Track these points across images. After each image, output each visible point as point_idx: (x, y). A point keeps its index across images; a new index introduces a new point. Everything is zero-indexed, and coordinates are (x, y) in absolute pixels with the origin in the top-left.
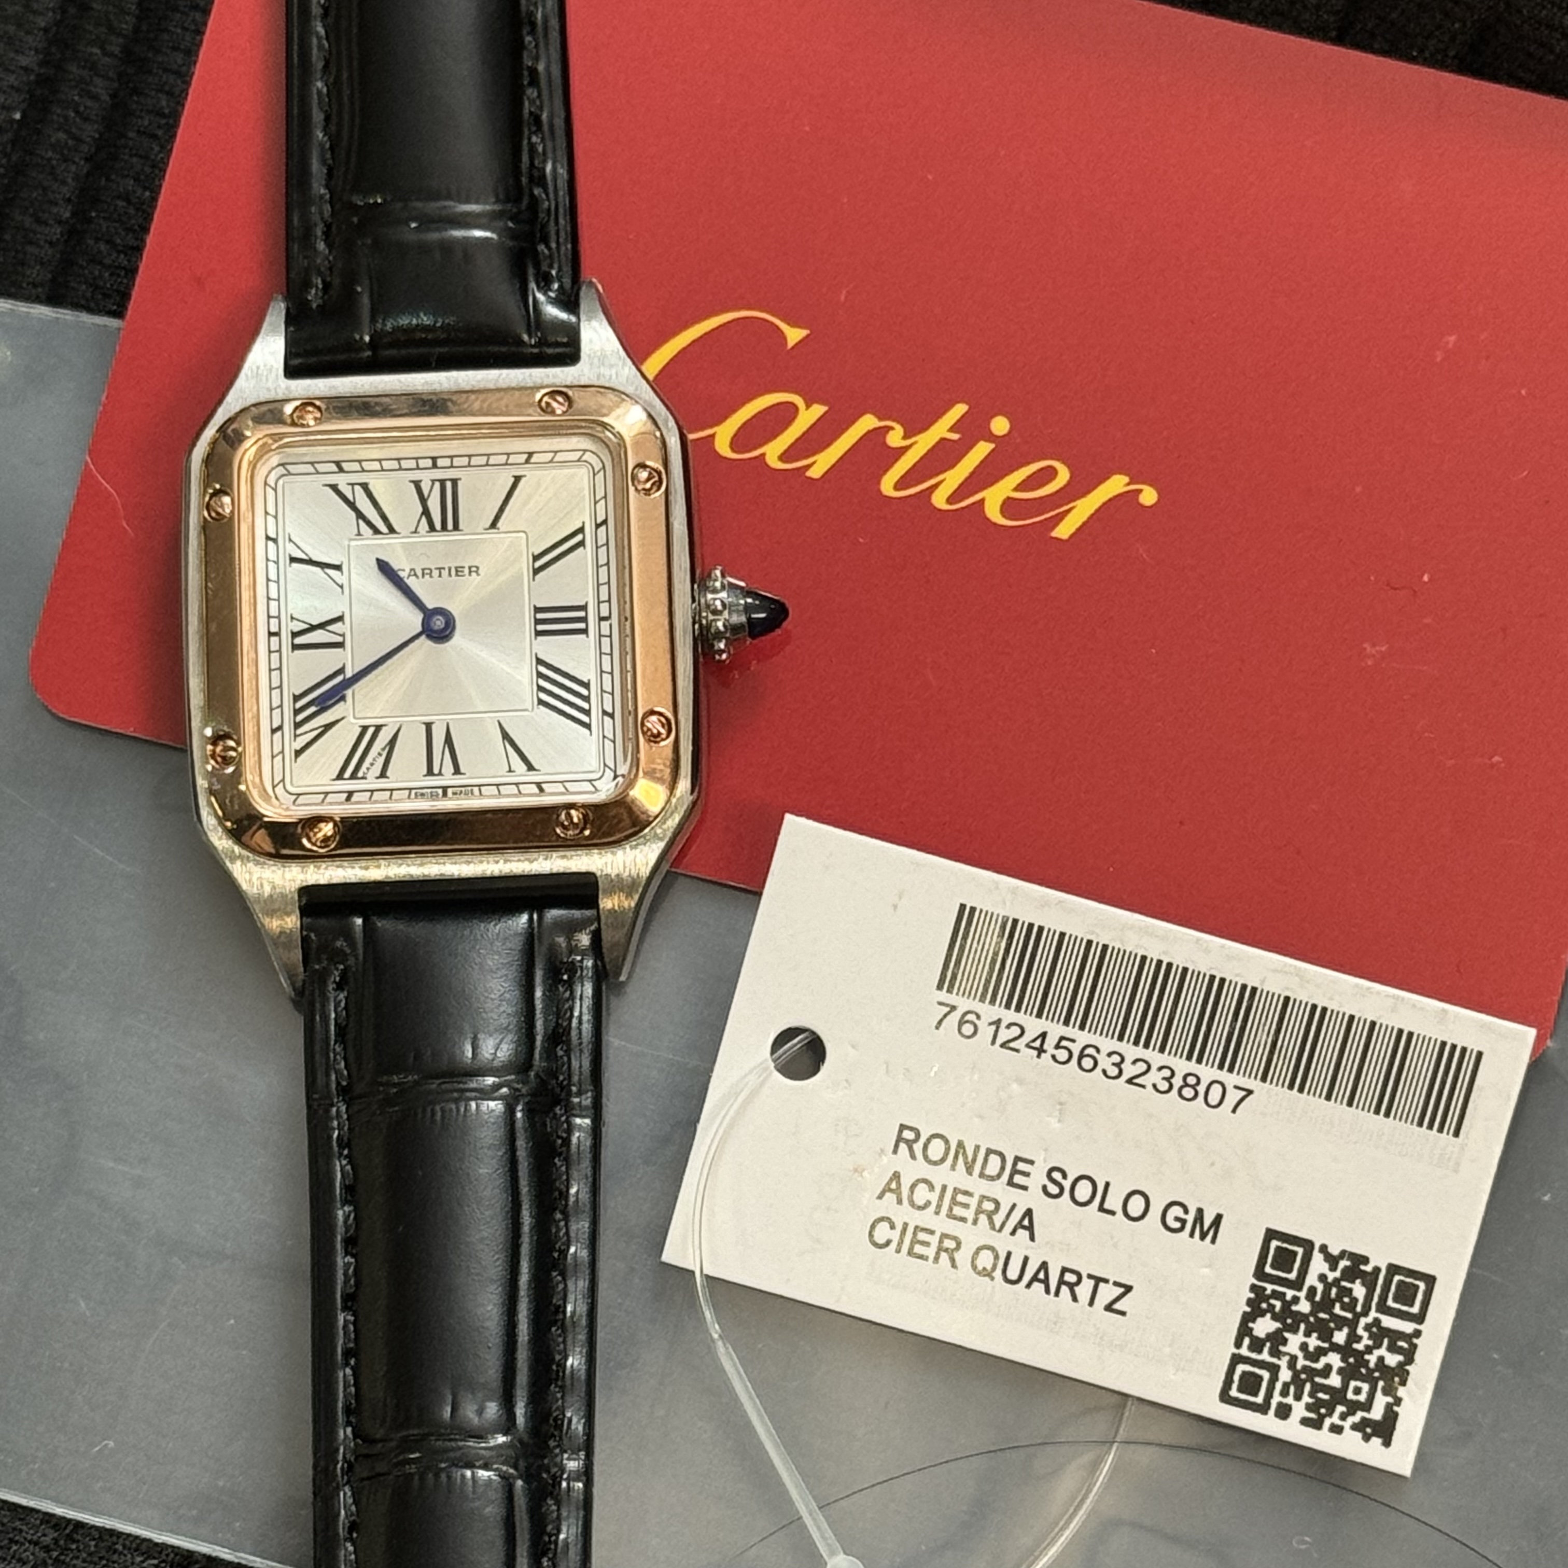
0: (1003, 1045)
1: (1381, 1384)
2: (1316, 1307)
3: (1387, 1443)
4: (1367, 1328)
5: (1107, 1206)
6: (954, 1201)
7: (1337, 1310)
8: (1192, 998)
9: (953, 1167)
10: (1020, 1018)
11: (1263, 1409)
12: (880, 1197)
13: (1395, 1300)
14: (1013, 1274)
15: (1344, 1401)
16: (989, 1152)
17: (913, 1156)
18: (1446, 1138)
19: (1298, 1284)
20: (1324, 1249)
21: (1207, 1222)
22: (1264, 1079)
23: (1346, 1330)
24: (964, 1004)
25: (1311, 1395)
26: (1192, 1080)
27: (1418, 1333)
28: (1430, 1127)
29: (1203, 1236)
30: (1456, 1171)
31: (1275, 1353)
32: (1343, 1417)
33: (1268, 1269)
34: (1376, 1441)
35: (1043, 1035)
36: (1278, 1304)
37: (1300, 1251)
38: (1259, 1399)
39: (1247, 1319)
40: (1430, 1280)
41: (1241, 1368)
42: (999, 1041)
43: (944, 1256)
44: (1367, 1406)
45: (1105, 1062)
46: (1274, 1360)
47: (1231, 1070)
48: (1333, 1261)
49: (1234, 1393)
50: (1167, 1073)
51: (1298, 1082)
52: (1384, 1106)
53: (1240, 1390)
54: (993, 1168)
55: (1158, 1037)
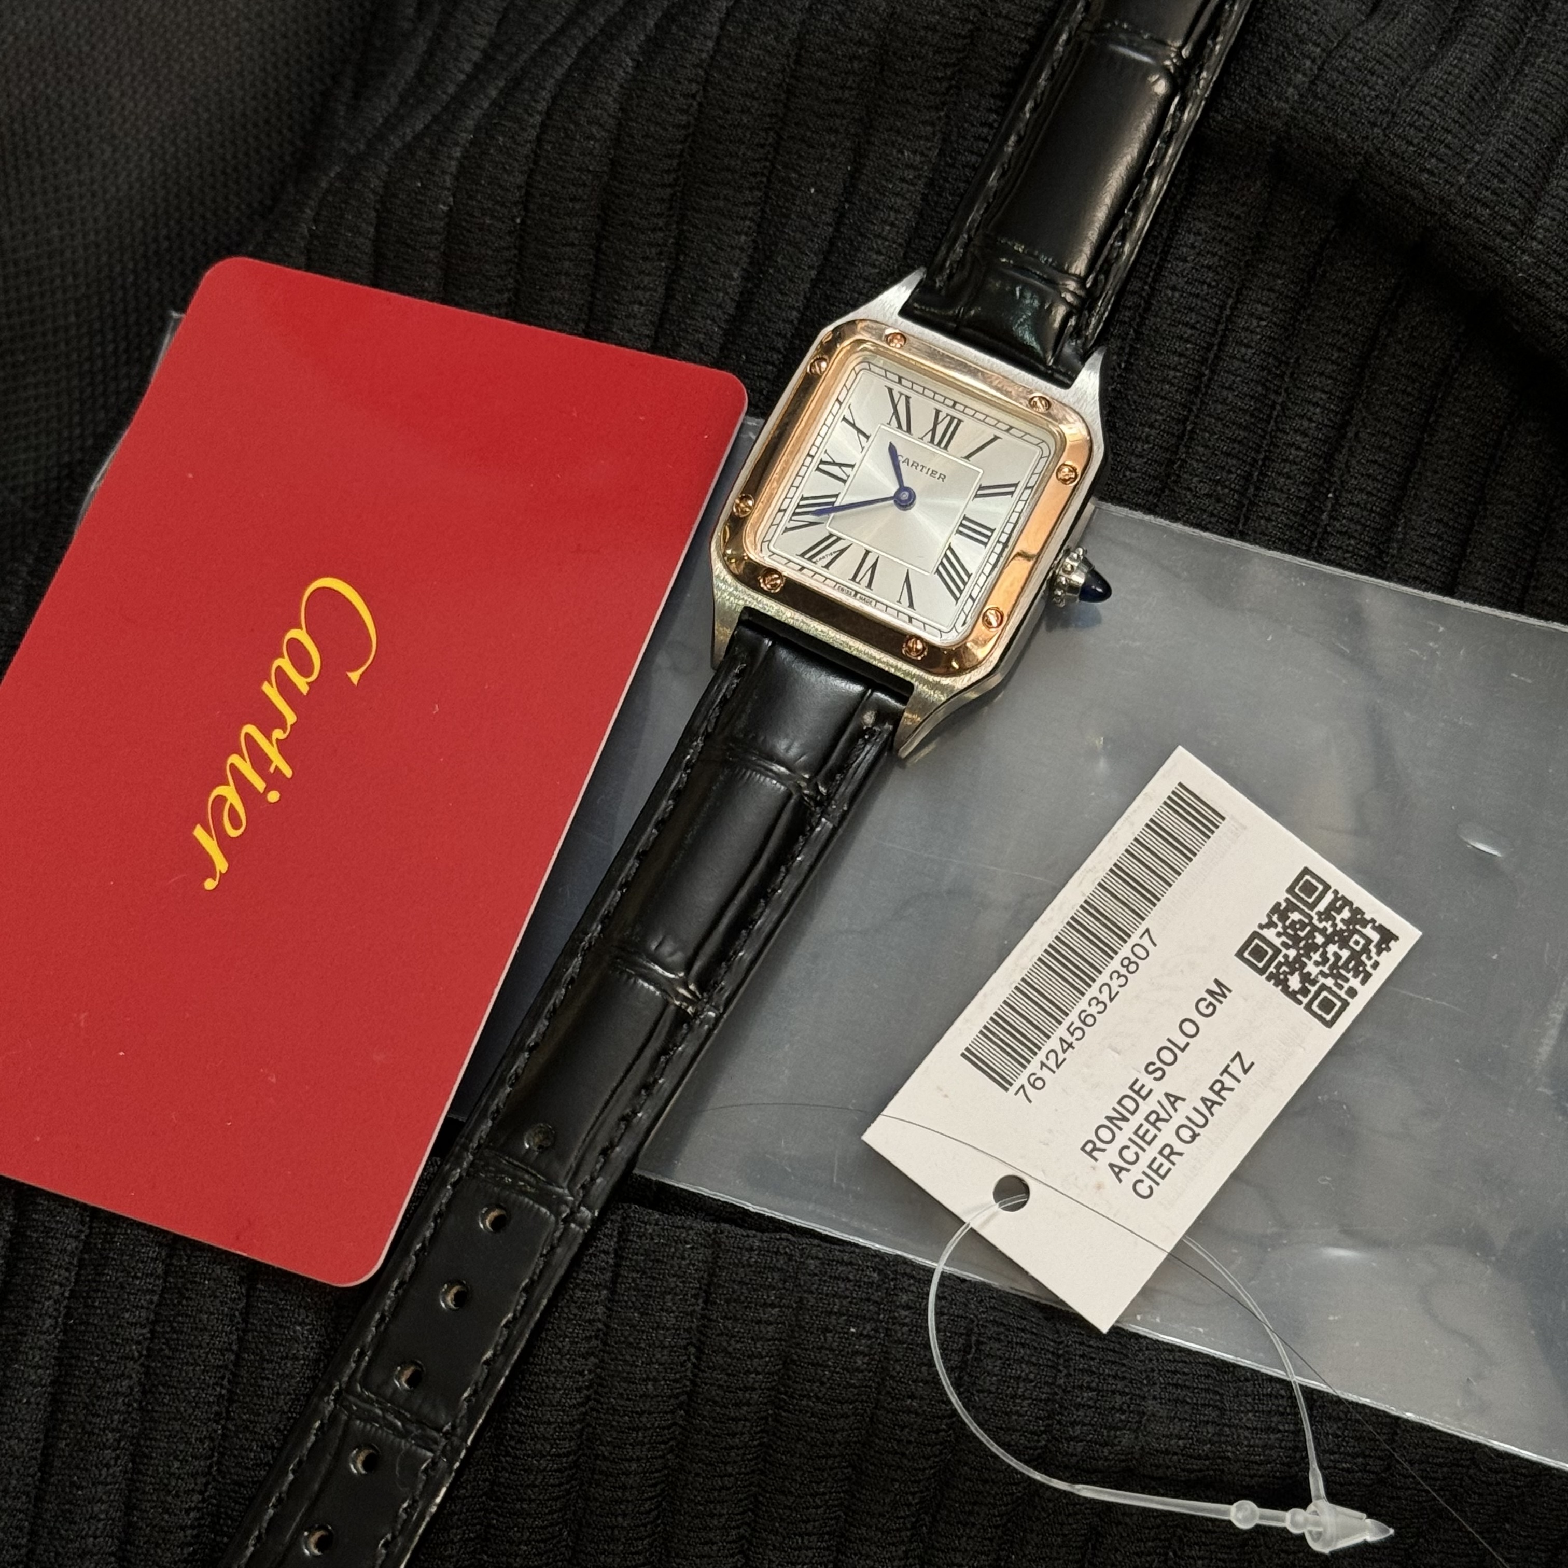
0: (1058, 1066)
1: (1358, 927)
2: (1295, 945)
3: (1396, 938)
4: (1320, 921)
5: (1182, 1046)
6: (1142, 1138)
7: (1302, 934)
8: (1075, 940)
9: (1121, 1129)
10: (1045, 1050)
11: (1345, 1004)
12: (1120, 1181)
13: (1310, 897)
14: (1201, 1121)
15: (1360, 954)
16: (1119, 1103)
17: (1103, 1150)
18: (1223, 825)
19: (1277, 952)
20: (1261, 927)
21: (1218, 991)
22: (1143, 919)
23: (1316, 934)
24: (1022, 1080)
25: (1348, 971)
26: (1126, 962)
27: (1336, 892)
28: (1212, 832)
29: (1225, 996)
30: (1245, 828)
31: (1314, 982)
32: (1370, 958)
33: (1261, 965)
34: (1392, 944)
35: (1062, 1040)
36: (1284, 968)
37: (1256, 941)
38: (1339, 1004)
39: (1286, 990)
40: (1306, 871)
41: (1315, 1007)
42: (1054, 1068)
43: (1173, 1158)
44: (1369, 941)
45: (1093, 1010)
46: (1318, 985)
47: (1129, 936)
48: (1271, 924)
49: (1328, 1017)
50: (1115, 975)
51: (1153, 899)
52: (1189, 854)
53: (1328, 1013)
54: (1130, 1105)
55: (1091, 971)
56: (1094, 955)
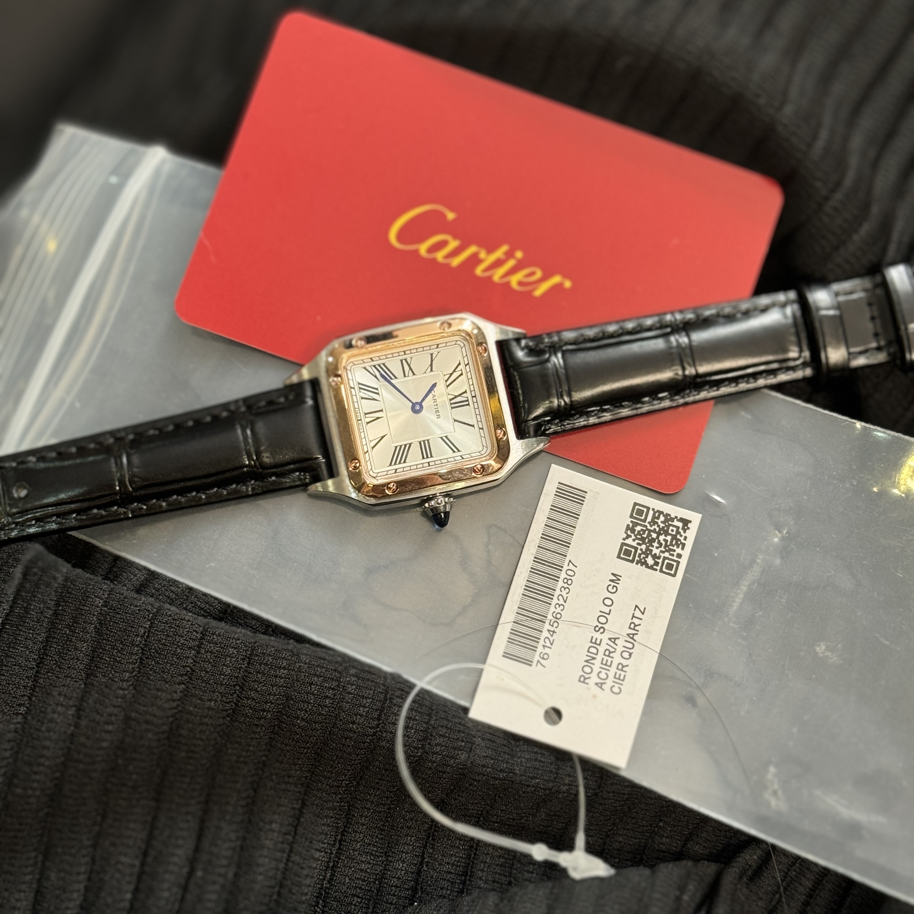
0: (552, 644)
1: (670, 523)
2: (644, 543)
3: (690, 522)
4: (651, 526)
5: (608, 612)
6: (605, 665)
7: (645, 536)
8: (537, 579)
9: (593, 664)
10: (542, 638)
11: (678, 563)
12: (603, 690)
13: (642, 516)
14: (630, 646)
15: (676, 536)
16: (588, 651)
17: (589, 678)
18: (587, 496)
19: (636, 549)
20: (624, 539)
21: (614, 578)
22: (566, 556)
23: (652, 533)
24: (537, 658)
25: (673, 546)
26: (565, 581)
27: (653, 509)
28: (583, 501)
29: (619, 580)
30: (599, 493)
31: (659, 558)
32: (681, 536)
33: (631, 558)
34: (689, 525)
35: (549, 631)
36: (643, 556)
37: (624, 547)
38: (675, 564)
39: (647, 566)
40: (636, 504)
41: (664, 569)
42: (550, 646)
43: (624, 669)
44: (678, 528)
45: (558, 610)
46: (662, 558)
47: (562, 567)
48: (628, 536)
49: (672, 572)
50: (563, 589)
51: (567, 545)
52: (576, 516)
54: (593, 650)
55: (550, 591)
56: (549, 583)
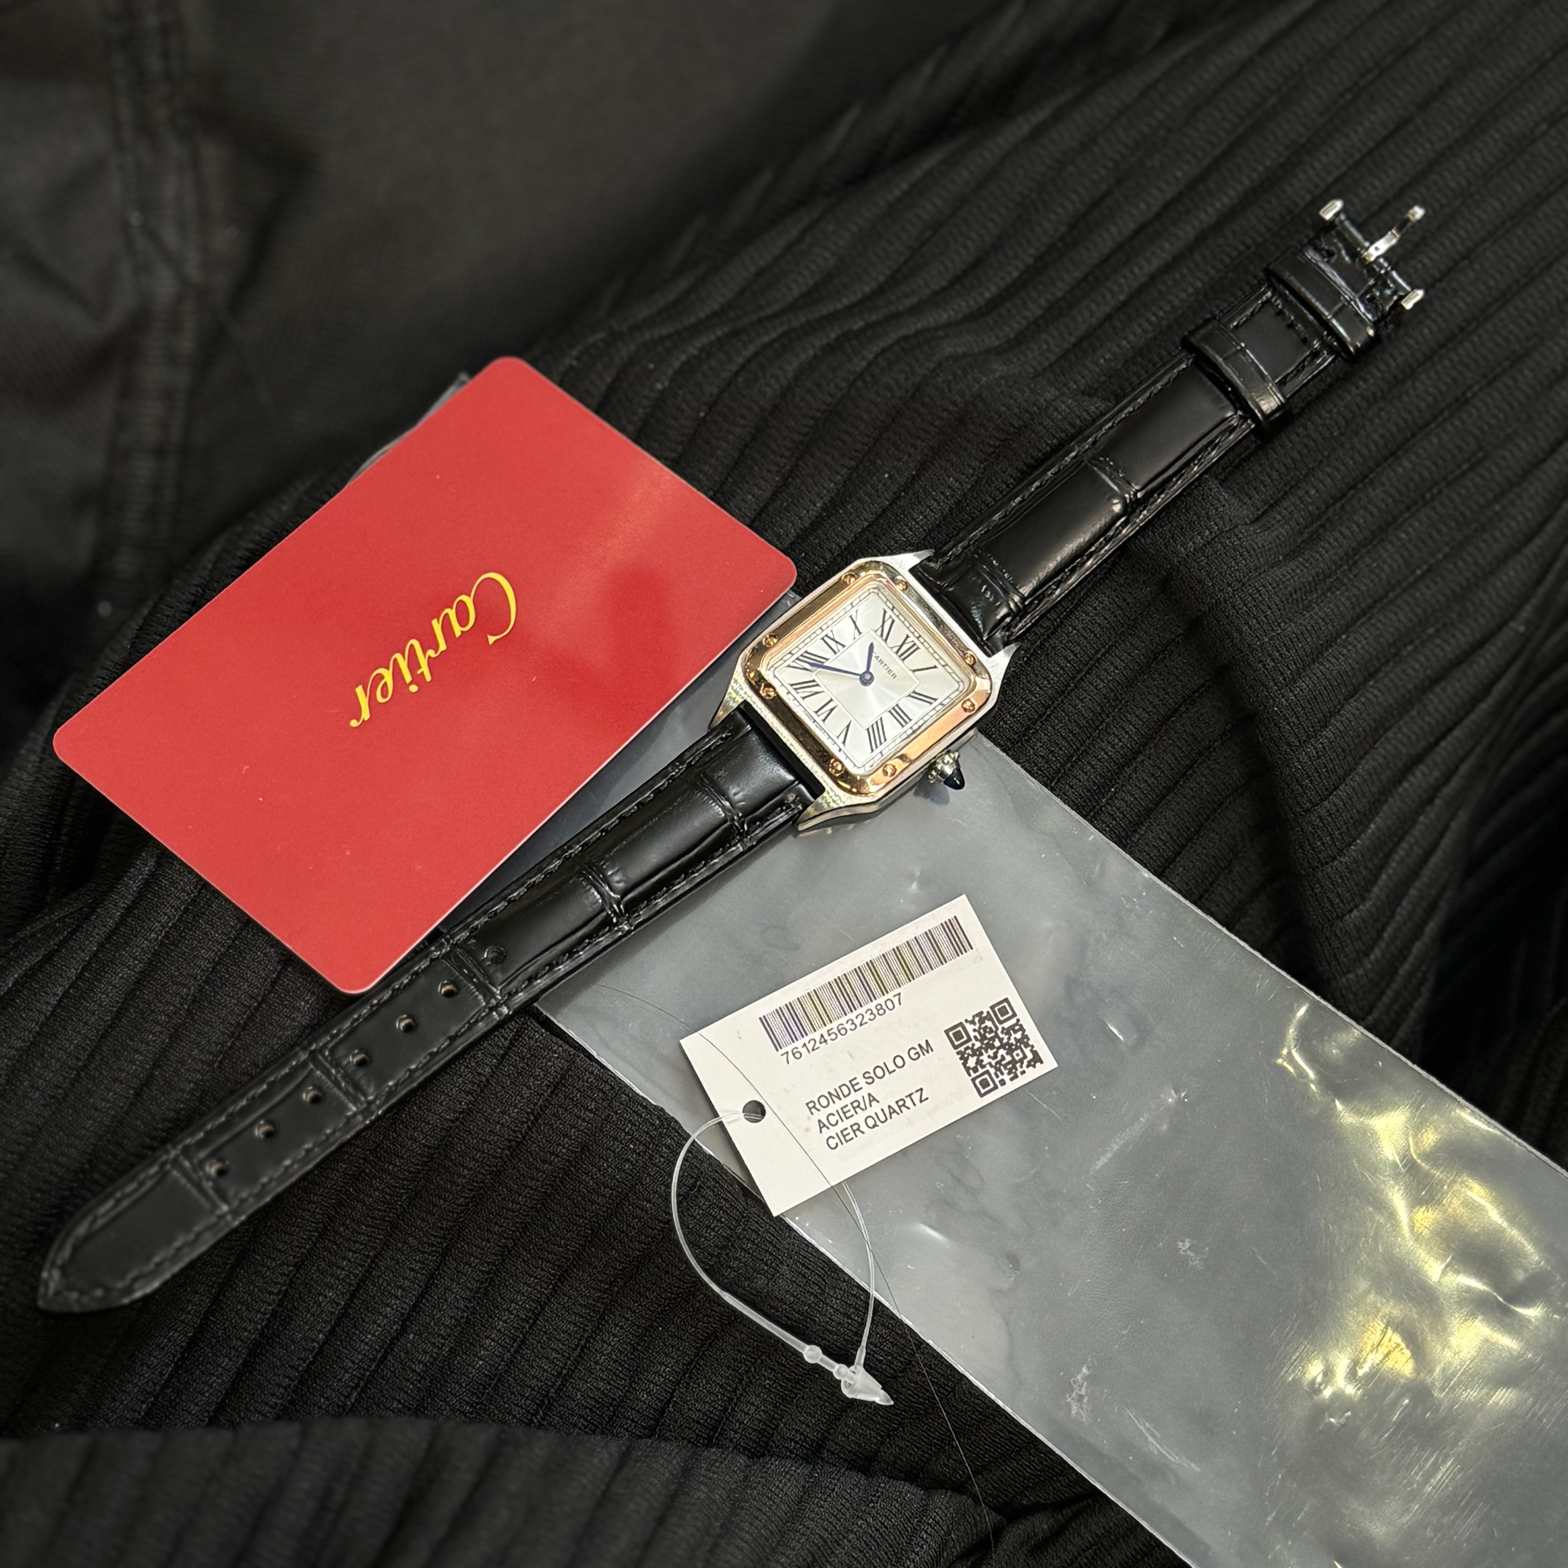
0: (813, 1050)
1: (1022, 1046)
2: (981, 1041)
3: (1042, 1062)
4: (1002, 1032)
5: (891, 1070)
6: (844, 1113)
7: (988, 1036)
8: (855, 981)
9: (834, 1102)
10: (810, 1036)
11: (996, 1087)
12: (821, 1132)
13: (1002, 1016)
14: (882, 1118)
15: (1017, 1062)
16: (840, 1087)
17: (819, 1110)
18: (970, 952)
19: (969, 1039)
20: (966, 1021)
21: (925, 1047)
22: (900, 986)
23: (997, 1040)
24: (789, 1048)
25: (1005, 1069)
26: (879, 1007)
27: (1018, 1020)
28: (962, 953)
29: (928, 1052)
30: (981, 959)
31: (983, 1067)
32: (1021, 1067)
33: (957, 1043)
34: (1038, 1064)
35: (822, 1036)
36: (969, 1051)
37: (960, 1028)
38: (992, 1086)
39: (964, 1064)
40: (1006, 1000)
41: (977, 1081)
42: (810, 1050)
43: (858, 1133)
44: (1025, 1057)
45: (849, 1026)
46: (985, 1070)
47: (887, 992)
48: (972, 1022)
49: (983, 1091)
50: (869, 1012)
51: (910, 977)
52: (943, 960)
53: (984, 1088)
54: (846, 1092)
55: (856, 1003)
56: (862, 995)
